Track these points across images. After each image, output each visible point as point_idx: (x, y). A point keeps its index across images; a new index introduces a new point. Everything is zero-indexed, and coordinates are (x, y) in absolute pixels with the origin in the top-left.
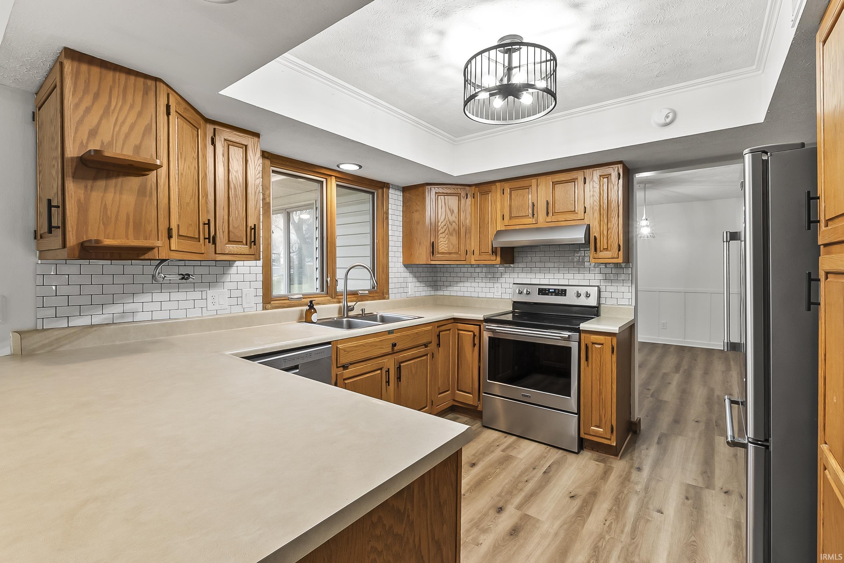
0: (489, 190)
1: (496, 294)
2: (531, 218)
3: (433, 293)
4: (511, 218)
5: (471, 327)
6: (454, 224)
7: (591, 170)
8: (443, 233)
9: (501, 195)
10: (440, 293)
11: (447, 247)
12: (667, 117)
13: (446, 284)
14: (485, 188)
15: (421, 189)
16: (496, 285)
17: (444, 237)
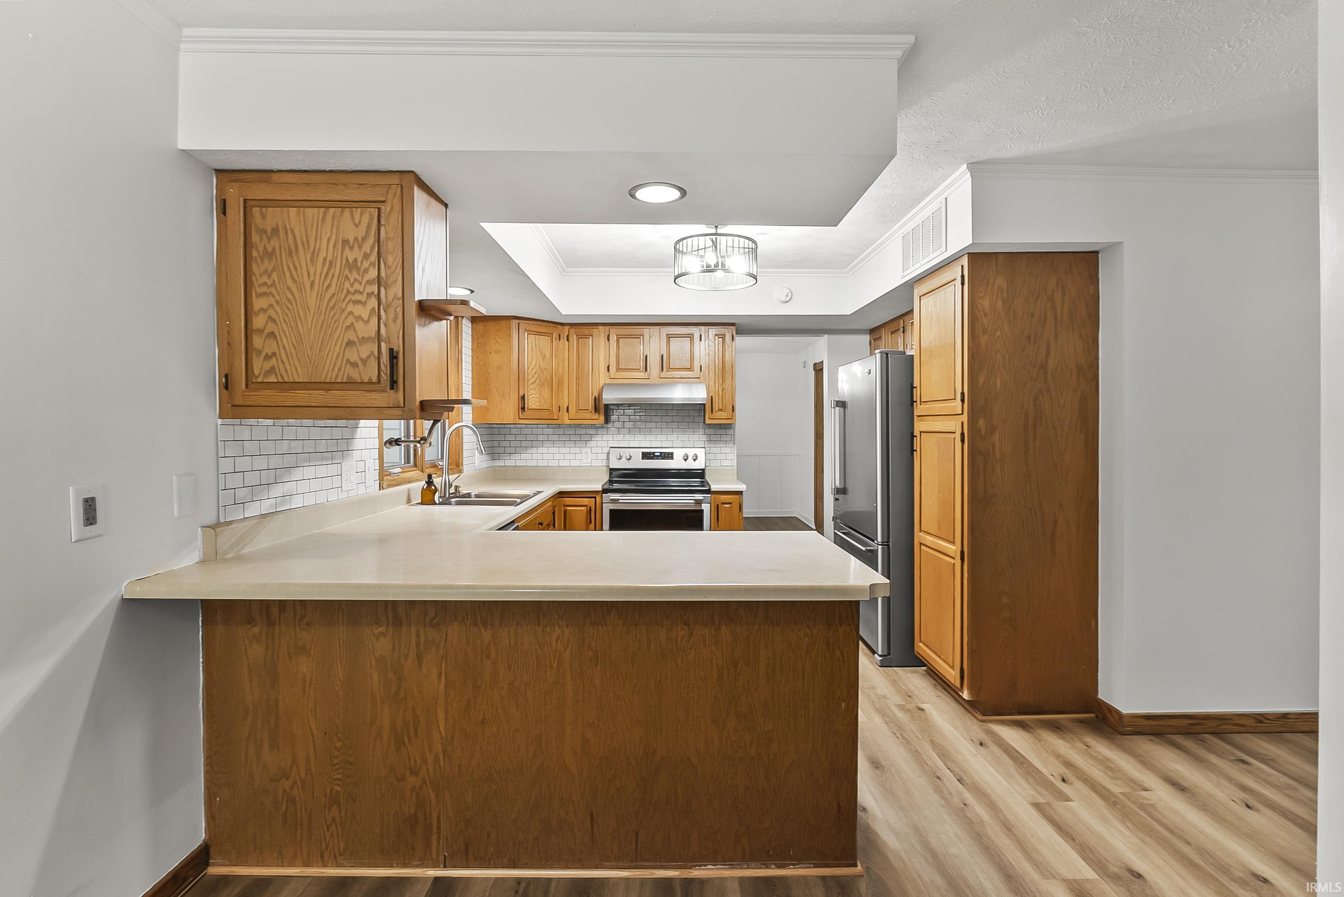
0: (590, 333)
1: (585, 461)
2: (643, 372)
3: (491, 464)
4: (618, 369)
5: (585, 501)
6: (545, 372)
7: (707, 327)
8: (534, 383)
9: (605, 342)
10: (500, 463)
11: (537, 402)
12: (787, 296)
13: (508, 450)
14: (585, 330)
15: (504, 323)
16: (584, 450)
17: (534, 388)
